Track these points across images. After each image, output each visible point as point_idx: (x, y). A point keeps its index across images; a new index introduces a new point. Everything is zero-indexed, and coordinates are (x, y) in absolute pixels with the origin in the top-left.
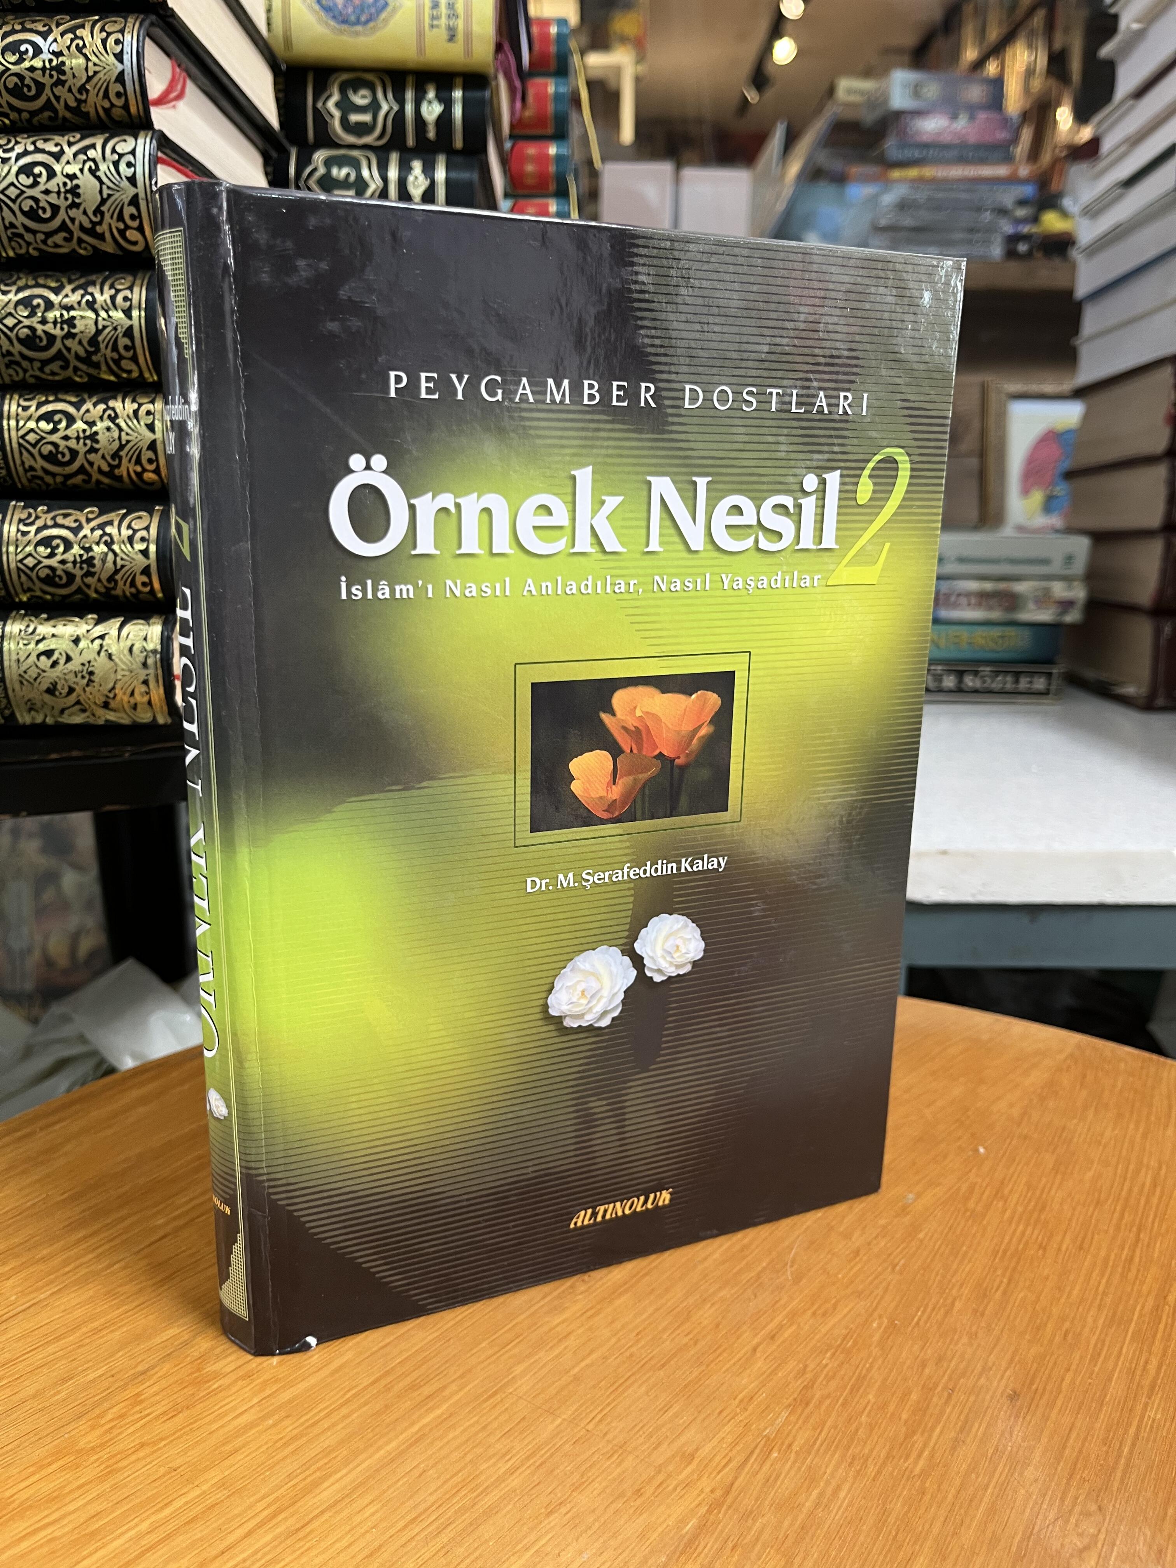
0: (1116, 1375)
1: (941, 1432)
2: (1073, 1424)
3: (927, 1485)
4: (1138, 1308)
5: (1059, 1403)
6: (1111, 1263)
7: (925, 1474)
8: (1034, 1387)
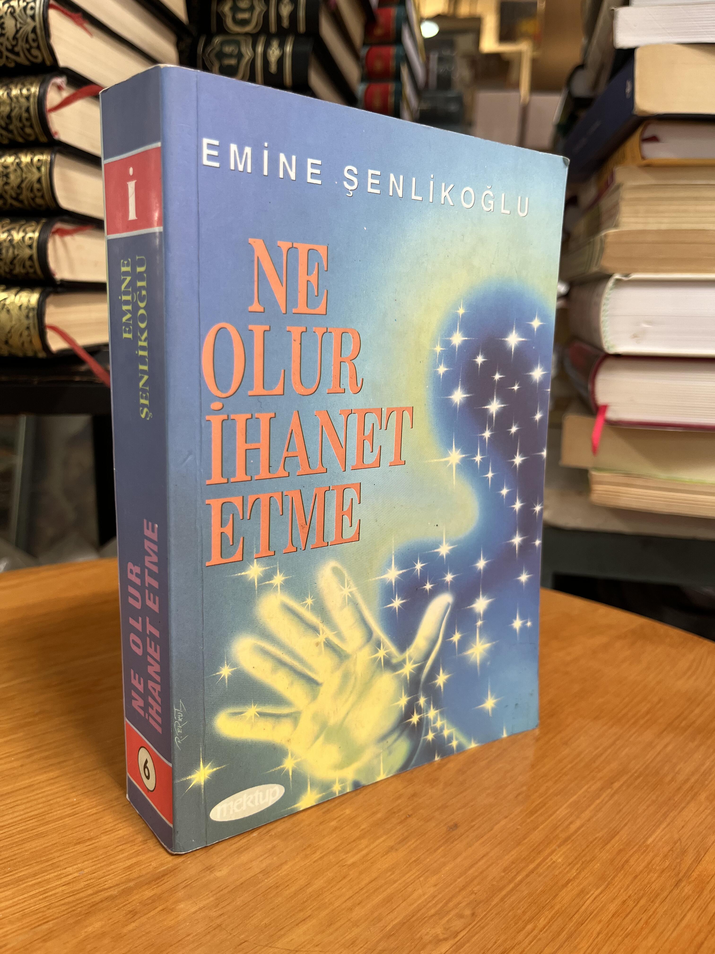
0: (542, 826)
1: (383, 841)
2: (487, 853)
3: (351, 873)
4: (586, 787)
5: (485, 837)
6: (582, 756)
7: (353, 864)
8: (474, 823)
